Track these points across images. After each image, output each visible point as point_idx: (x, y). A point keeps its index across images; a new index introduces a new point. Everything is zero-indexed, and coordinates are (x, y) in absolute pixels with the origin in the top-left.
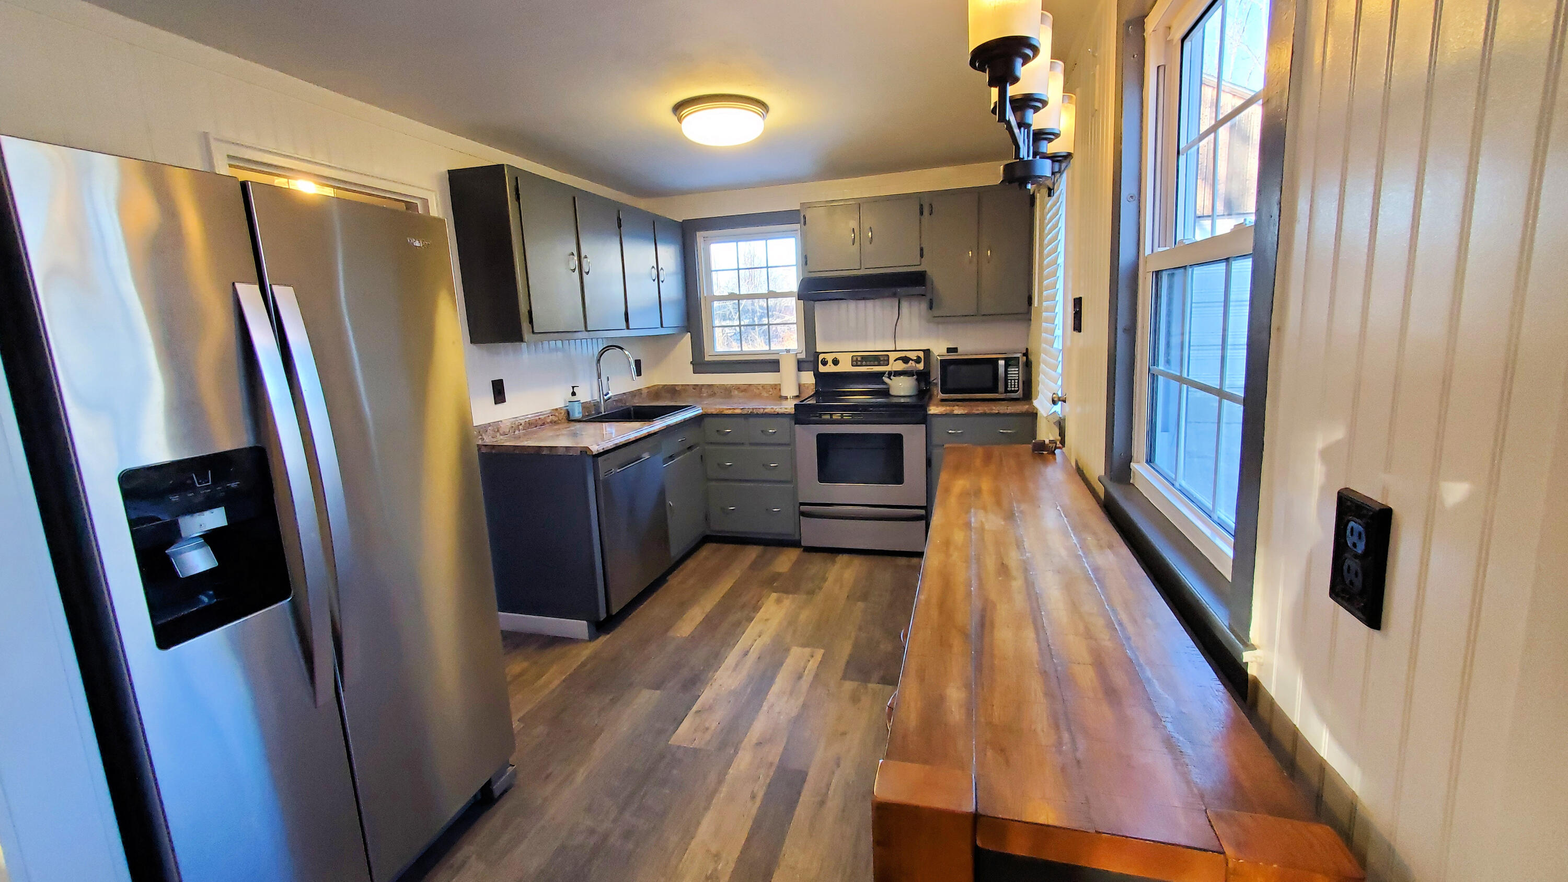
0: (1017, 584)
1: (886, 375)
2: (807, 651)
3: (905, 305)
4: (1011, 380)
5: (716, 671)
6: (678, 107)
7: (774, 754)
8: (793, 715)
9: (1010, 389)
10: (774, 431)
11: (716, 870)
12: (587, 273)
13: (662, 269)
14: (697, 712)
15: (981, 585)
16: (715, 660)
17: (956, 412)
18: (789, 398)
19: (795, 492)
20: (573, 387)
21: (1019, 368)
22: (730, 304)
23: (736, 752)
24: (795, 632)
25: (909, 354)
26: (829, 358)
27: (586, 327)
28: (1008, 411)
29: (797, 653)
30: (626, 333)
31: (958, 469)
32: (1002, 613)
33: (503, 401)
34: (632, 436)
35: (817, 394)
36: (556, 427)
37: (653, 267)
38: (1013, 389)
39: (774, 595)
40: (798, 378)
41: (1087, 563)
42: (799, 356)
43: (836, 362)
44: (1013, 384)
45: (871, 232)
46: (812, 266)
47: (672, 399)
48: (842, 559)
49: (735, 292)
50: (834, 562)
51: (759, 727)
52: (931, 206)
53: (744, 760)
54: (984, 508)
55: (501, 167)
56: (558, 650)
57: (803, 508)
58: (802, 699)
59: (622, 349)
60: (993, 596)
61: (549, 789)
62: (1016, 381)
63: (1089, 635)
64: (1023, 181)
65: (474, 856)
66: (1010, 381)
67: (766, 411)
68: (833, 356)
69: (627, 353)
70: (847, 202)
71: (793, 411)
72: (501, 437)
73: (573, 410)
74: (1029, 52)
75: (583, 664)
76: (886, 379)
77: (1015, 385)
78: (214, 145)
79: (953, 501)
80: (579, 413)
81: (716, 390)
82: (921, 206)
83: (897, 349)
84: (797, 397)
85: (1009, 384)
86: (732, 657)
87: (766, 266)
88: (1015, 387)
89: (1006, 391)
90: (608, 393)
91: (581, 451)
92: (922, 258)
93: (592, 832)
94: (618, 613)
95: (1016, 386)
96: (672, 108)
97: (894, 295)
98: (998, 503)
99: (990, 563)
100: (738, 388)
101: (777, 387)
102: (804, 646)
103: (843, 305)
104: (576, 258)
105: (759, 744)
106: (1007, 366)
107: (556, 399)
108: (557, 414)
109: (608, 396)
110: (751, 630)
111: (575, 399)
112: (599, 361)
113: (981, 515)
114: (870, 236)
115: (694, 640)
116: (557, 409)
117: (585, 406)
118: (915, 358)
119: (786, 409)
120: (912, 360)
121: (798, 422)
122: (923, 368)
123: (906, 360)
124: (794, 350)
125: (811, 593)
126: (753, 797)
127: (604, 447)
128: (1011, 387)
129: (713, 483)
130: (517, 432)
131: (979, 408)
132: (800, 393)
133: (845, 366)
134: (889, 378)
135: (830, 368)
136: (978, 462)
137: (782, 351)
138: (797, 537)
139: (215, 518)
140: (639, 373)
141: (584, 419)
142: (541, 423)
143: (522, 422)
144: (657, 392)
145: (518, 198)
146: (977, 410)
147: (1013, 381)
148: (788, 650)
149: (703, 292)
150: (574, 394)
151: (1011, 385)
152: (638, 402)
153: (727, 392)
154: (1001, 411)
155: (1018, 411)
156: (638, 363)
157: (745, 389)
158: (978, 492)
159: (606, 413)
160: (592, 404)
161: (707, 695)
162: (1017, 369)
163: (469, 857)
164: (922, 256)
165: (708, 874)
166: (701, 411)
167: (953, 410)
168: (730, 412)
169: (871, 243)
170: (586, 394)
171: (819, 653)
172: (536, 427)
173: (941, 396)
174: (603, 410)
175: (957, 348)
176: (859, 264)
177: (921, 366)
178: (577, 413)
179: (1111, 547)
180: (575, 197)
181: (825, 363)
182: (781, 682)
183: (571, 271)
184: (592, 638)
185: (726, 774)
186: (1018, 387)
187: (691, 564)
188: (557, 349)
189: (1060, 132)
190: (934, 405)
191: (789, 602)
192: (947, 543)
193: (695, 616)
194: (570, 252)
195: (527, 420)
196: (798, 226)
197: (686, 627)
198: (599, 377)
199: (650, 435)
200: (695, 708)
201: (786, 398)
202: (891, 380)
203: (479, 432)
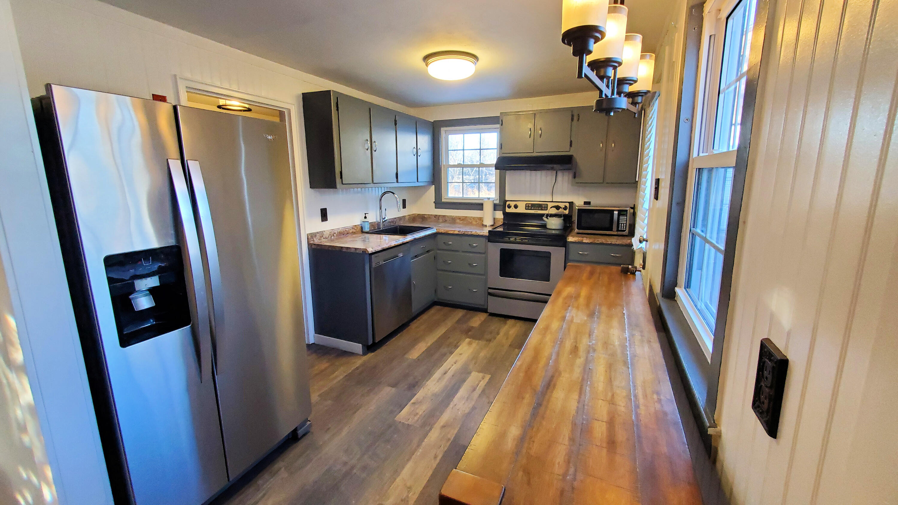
0: (580, 361)
1: (545, 216)
2: (481, 375)
3: (560, 174)
4: (622, 224)
5: (427, 381)
6: (426, 58)
7: (452, 434)
8: (466, 412)
9: (621, 229)
10: (476, 245)
11: (407, 496)
12: (375, 151)
13: (419, 149)
14: (414, 403)
15: (557, 361)
16: (428, 374)
17: (584, 241)
18: (487, 226)
19: (486, 281)
20: (365, 214)
21: (627, 216)
22: (459, 170)
23: (431, 429)
24: (475, 364)
25: (560, 204)
26: (512, 204)
27: (373, 181)
28: (617, 243)
29: (474, 377)
30: (396, 185)
31: (570, 280)
32: (564, 380)
33: (326, 220)
34: (393, 244)
35: (504, 224)
36: (354, 236)
37: (414, 148)
38: (622, 229)
39: (468, 340)
40: (494, 215)
41: (629, 352)
42: (495, 202)
43: (516, 207)
44: (622, 226)
45: (541, 130)
46: (504, 151)
47: (422, 223)
48: (510, 322)
49: (461, 163)
50: (505, 323)
51: (446, 417)
52: (579, 115)
53: (434, 435)
54: (578, 308)
55: (329, 92)
56: (344, 360)
57: (490, 291)
58: (473, 403)
59: (393, 193)
60: (562, 367)
61: (327, 437)
62: (625, 224)
63: (612, 402)
64: (607, 111)
65: (283, 468)
66: (620, 224)
67: (472, 233)
68: (515, 203)
69: (396, 196)
70: (529, 112)
71: (487, 234)
72: (324, 240)
73: (365, 227)
74: (598, 35)
75: (357, 368)
76: (544, 218)
77: (623, 227)
78: (179, 81)
79: (560, 300)
80: (368, 228)
81: (447, 219)
82: (573, 116)
83: (553, 201)
84: (492, 225)
85: (620, 226)
86: (437, 374)
87: (479, 148)
88: (623, 228)
89: (618, 230)
90: (385, 218)
91: (363, 251)
92: (571, 147)
93: (345, 463)
94: (379, 342)
95: (625, 228)
96: (423, 57)
97: (552, 169)
98: (588, 305)
99: (568, 345)
100: (459, 218)
101: (481, 219)
102: (479, 372)
103: (523, 173)
104: (369, 142)
105: (443, 427)
106: (619, 215)
107: (356, 220)
108: (356, 228)
109: (385, 219)
110: (451, 359)
111: (366, 220)
112: (381, 200)
113: (574, 311)
114: (540, 133)
115: (419, 360)
116: (356, 226)
117: (372, 224)
118: (564, 207)
119: (484, 233)
120: (562, 208)
121: (489, 241)
122: (568, 213)
123: (558, 208)
124: (492, 198)
125: (489, 341)
126: (435, 457)
127: (376, 249)
128: (621, 228)
129: (440, 272)
130: (333, 237)
131: (599, 240)
132: (494, 223)
133: (522, 209)
134: (547, 218)
135: (512, 210)
136: (585, 275)
137: (485, 198)
138: (485, 307)
139: (153, 282)
140: (404, 207)
141: (370, 232)
142: (346, 233)
143: (336, 232)
144: (414, 218)
145: (338, 110)
146: (598, 241)
147: (623, 224)
148: (470, 373)
149: (443, 162)
150: (365, 217)
151: (621, 227)
152: (402, 224)
153: (453, 220)
154: (613, 243)
155: (624, 244)
156: (404, 201)
157: (464, 219)
158: (577, 297)
159: (383, 229)
160: (376, 224)
161: (420, 394)
162: (626, 217)
163: (281, 468)
164: (571, 145)
165: (403, 498)
166: (436, 231)
167: (583, 240)
168: (452, 232)
169: (540, 137)
170: (373, 217)
171: (488, 377)
172: (343, 235)
173: (576, 230)
174: (382, 226)
175: (590, 202)
176: (532, 150)
177: (567, 212)
178: (367, 228)
179: (649, 342)
180: (370, 108)
181: (509, 207)
182: (462, 392)
183: (366, 150)
184: (364, 354)
185: (423, 441)
186: (626, 228)
187: (425, 317)
188: (358, 192)
189: (638, 79)
190: (572, 236)
191: (475, 344)
192: (547, 328)
193: (421, 347)
194: (366, 139)
195: (339, 231)
196: (498, 126)
197: (415, 354)
198: (381, 208)
199: (403, 244)
200: (412, 401)
201: (486, 226)
202: (548, 219)
203: (312, 237)
